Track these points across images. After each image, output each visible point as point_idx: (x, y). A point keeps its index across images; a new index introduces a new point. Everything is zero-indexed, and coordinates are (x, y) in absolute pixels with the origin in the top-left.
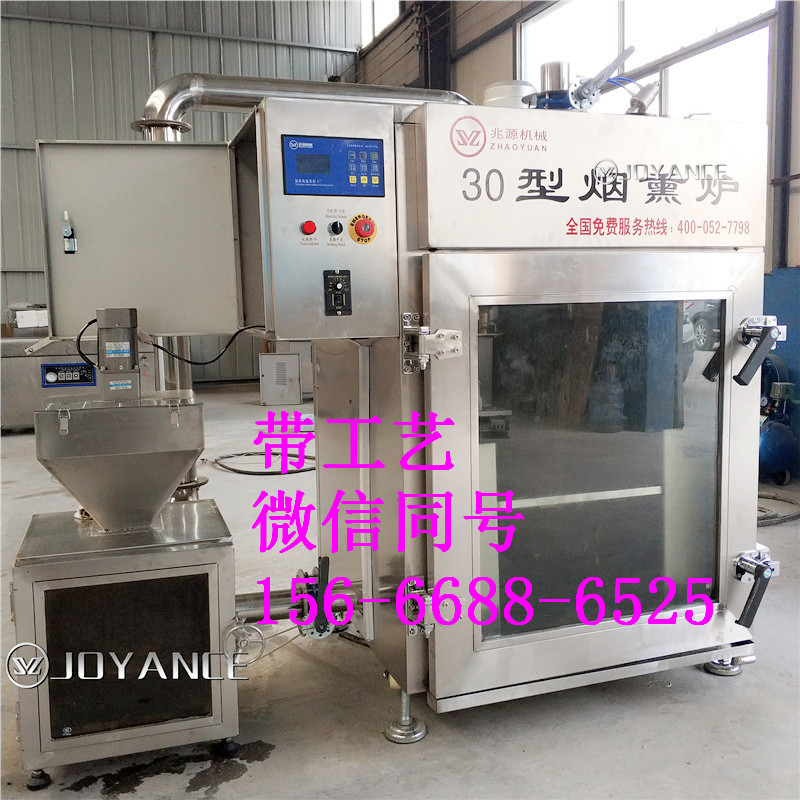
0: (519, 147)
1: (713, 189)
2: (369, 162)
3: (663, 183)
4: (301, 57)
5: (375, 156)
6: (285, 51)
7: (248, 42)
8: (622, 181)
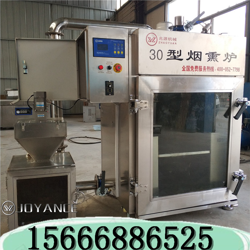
0: (168, 43)
1: (228, 57)
2: (120, 47)
3: (213, 55)
4: (98, 13)
5: (122, 45)
6: (93, 11)
7: (81, 8)
8: (200, 54)
